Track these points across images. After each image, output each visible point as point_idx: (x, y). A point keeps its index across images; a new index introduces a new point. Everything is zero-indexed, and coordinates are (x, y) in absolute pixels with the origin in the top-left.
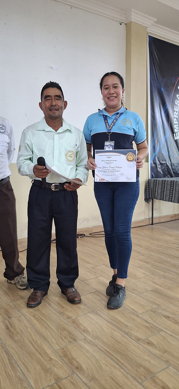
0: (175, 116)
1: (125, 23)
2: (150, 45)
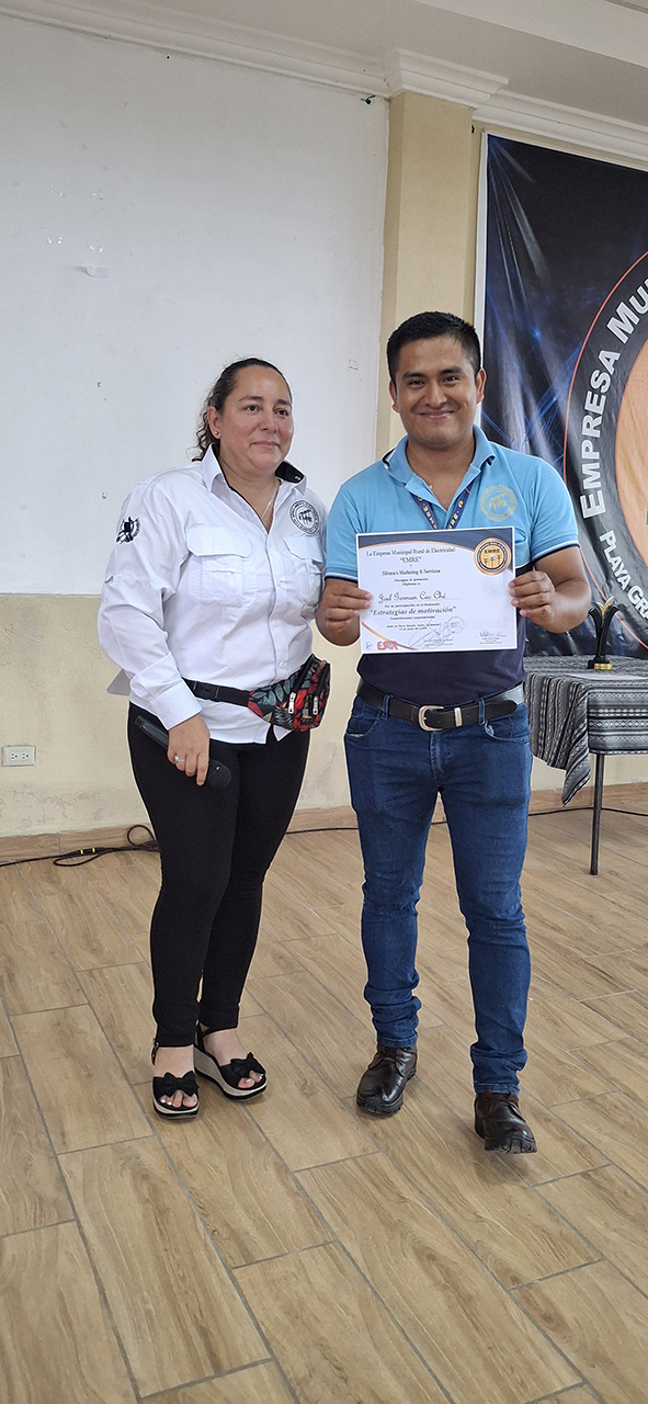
0: (585, 431)
1: (387, 96)
2: (491, 172)
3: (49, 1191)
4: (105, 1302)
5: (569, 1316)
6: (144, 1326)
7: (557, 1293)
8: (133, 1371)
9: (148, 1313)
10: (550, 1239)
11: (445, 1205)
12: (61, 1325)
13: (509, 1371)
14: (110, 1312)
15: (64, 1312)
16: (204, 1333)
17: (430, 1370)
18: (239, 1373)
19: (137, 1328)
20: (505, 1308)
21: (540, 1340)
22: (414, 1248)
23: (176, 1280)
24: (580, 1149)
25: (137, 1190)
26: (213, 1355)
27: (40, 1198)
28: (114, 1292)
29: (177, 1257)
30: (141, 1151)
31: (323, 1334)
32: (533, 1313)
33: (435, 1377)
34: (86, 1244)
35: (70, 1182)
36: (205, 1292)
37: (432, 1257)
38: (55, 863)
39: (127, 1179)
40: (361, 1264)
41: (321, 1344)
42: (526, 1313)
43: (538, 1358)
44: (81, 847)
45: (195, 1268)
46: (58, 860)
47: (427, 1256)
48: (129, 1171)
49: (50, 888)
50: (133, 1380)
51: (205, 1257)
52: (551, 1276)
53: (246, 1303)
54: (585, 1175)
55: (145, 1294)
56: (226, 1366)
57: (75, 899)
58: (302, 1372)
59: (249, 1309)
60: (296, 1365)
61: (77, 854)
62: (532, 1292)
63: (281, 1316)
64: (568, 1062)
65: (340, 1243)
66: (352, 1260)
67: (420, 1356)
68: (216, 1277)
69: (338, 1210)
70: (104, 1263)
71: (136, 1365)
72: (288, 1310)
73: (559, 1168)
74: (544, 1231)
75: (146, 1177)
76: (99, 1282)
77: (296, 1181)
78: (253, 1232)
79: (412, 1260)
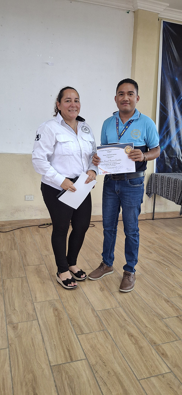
1: (133, 11)
2: (164, 32)
3: (31, 312)
4: (43, 341)
5: (169, 354)
6: (53, 348)
7: (167, 348)
8: (50, 359)
9: (54, 345)
10: (166, 333)
11: (137, 322)
12: (32, 346)
13: (151, 367)
14: (45, 344)
15: (33, 342)
16: (69, 351)
17: (129, 365)
18: (77, 362)
19: (51, 348)
20: (151, 351)
21: (160, 359)
22: (127, 333)
23: (63, 337)
24: (177, 310)
25: (54, 313)
26: (71, 357)
27: (29, 314)
28: (46, 338)
29: (63, 331)
30: (56, 303)
31: (101, 354)
32: (159, 352)
33: (130, 367)
34: (39, 326)
35: (37, 310)
36: (70, 340)
37: (132, 336)
38: (39, 227)
39: (51, 310)
40: (112, 336)
41: (100, 356)
42: (157, 352)
43: (159, 364)
44: (46, 223)
45: (68, 334)
46: (39, 226)
47: (131, 335)
48: (52, 308)
49: (37, 233)
50: (49, 361)
51: (70, 331)
52: (165, 343)
53: (80, 344)
54: (177, 317)
55: (54, 340)
56: (74, 359)
57: (44, 237)
58: (94, 363)
59: (81, 346)
60: (93, 361)
61: (44, 225)
62: (159, 347)
63: (90, 348)
64: (176, 286)
65: (107, 330)
66: (110, 335)
67: (127, 361)
68: (73, 337)
69: (108, 322)
70: (44, 331)
71: (50, 358)
72: (91, 347)
73: (170, 315)
74: (164, 331)
75: (56, 310)
76: (42, 336)
77: (97, 313)
78: (84, 326)
79: (126, 336)
